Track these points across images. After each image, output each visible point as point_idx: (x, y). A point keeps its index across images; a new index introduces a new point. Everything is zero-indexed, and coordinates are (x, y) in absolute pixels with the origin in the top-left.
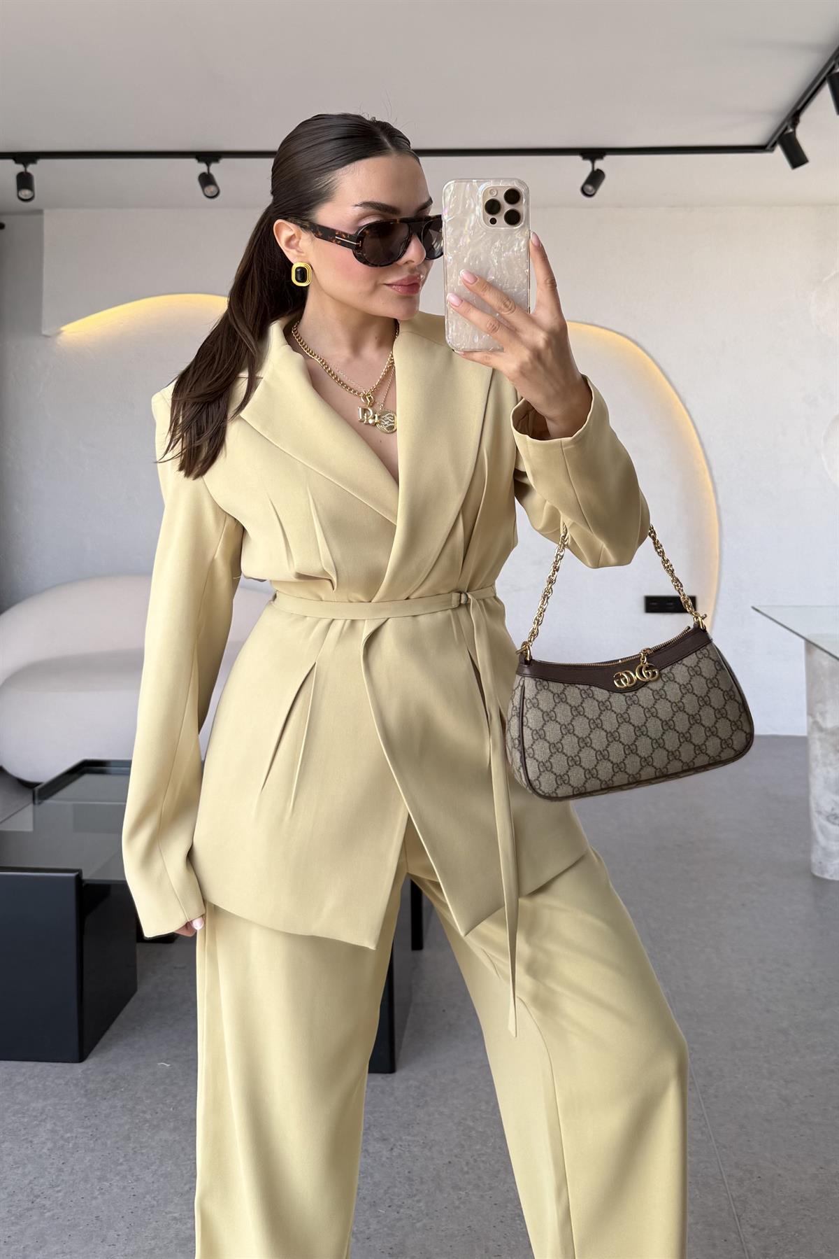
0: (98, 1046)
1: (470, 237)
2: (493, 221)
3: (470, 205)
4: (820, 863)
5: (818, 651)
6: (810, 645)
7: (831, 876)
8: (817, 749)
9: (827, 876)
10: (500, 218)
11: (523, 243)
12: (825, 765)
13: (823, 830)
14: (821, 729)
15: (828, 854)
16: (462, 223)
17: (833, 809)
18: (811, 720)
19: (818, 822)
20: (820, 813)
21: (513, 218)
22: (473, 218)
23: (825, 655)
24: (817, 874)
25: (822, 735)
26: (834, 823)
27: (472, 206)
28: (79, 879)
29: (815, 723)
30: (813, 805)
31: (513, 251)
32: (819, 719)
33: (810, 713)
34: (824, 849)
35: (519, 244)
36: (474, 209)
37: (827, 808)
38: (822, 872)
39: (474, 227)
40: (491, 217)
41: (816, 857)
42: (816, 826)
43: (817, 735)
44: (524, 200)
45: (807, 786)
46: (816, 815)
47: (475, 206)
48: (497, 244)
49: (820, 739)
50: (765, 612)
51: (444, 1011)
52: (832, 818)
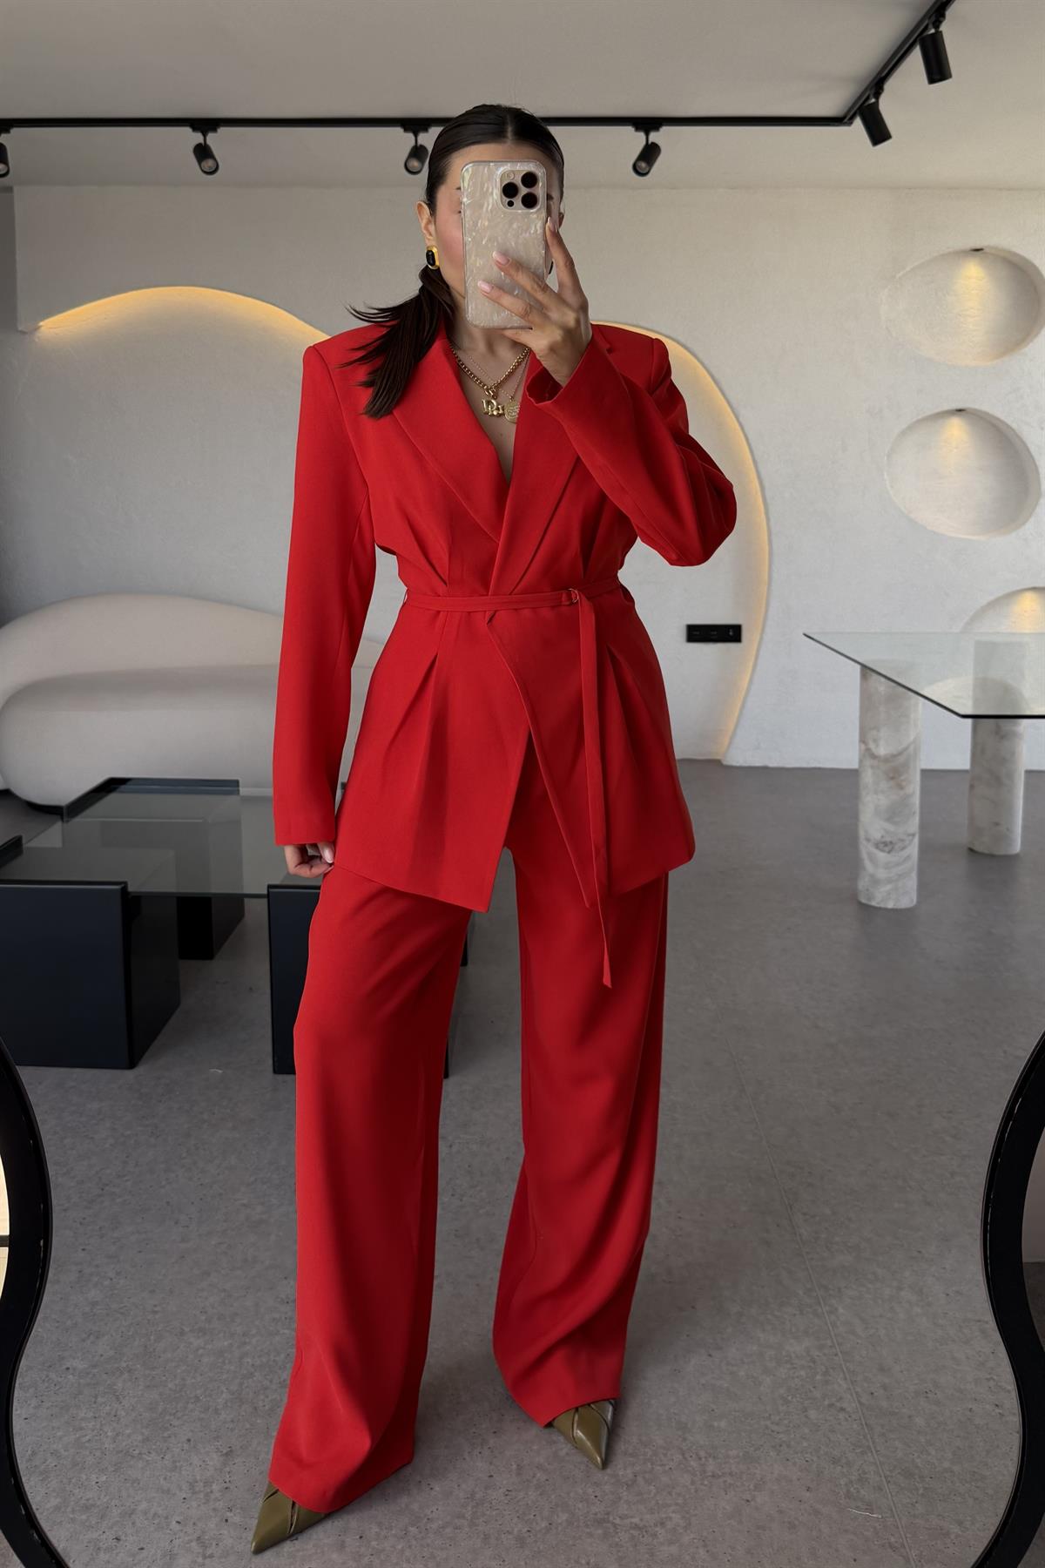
0: (147, 1054)
1: (489, 219)
2: (510, 204)
3: (489, 186)
4: (867, 890)
5: (875, 676)
6: (866, 670)
7: (878, 903)
8: (868, 777)
9: (873, 903)
10: (518, 201)
12: (876, 792)
13: (873, 859)
14: (874, 756)
15: (875, 881)
16: (482, 206)
17: (882, 837)
18: (863, 747)
19: (866, 849)
20: (868, 840)
21: (530, 202)
22: (491, 199)
23: (883, 679)
24: (864, 901)
25: (875, 762)
26: (883, 851)
27: (491, 187)
28: (124, 891)
29: (868, 750)
30: (862, 834)
31: (530, 236)
32: (872, 746)
33: (863, 740)
34: (872, 876)
35: (536, 227)
36: (493, 192)
37: (877, 835)
38: (869, 899)
39: (492, 210)
40: (509, 199)
41: (863, 884)
42: (864, 855)
43: (868, 762)
45: (855, 816)
46: (864, 842)
48: (515, 225)
49: (872, 767)
50: (818, 639)
51: (492, 1022)
52: (881, 846)
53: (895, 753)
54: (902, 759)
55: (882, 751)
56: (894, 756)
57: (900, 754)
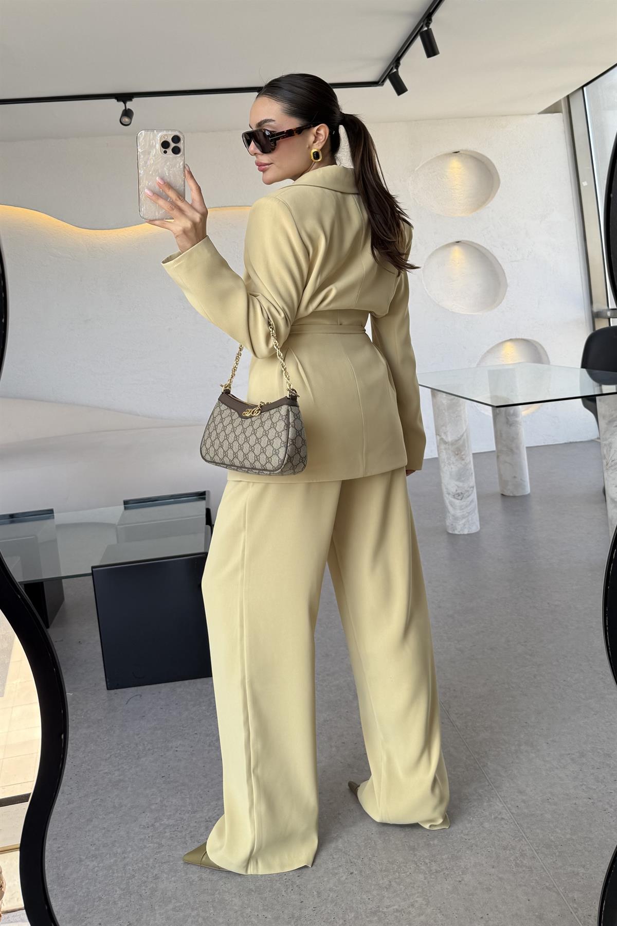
1: (153, 161)
2: (165, 152)
3: (153, 143)
4: (452, 525)
5: (439, 394)
6: (434, 391)
7: (459, 532)
8: (444, 455)
9: (457, 532)
10: (169, 151)
11: (182, 163)
12: (449, 465)
13: (452, 504)
14: (445, 443)
15: (456, 519)
16: (149, 153)
17: (456, 491)
18: (439, 438)
19: (448, 499)
20: (448, 493)
21: (176, 151)
22: (154, 150)
24: (451, 532)
25: (447, 446)
26: (458, 499)
27: (154, 144)
29: (442, 439)
30: (444, 490)
31: (176, 168)
32: (444, 437)
33: (438, 434)
34: (453, 516)
35: (179, 164)
36: (155, 146)
37: (452, 490)
38: (454, 530)
39: (155, 156)
40: (164, 150)
41: (449, 521)
42: (447, 502)
43: (443, 446)
44: (182, 142)
46: (446, 495)
47: (156, 144)
48: (168, 163)
49: (445, 449)
52: (456, 496)
53: (457, 438)
54: (461, 442)
55: (449, 439)
56: (457, 441)
57: (460, 439)
